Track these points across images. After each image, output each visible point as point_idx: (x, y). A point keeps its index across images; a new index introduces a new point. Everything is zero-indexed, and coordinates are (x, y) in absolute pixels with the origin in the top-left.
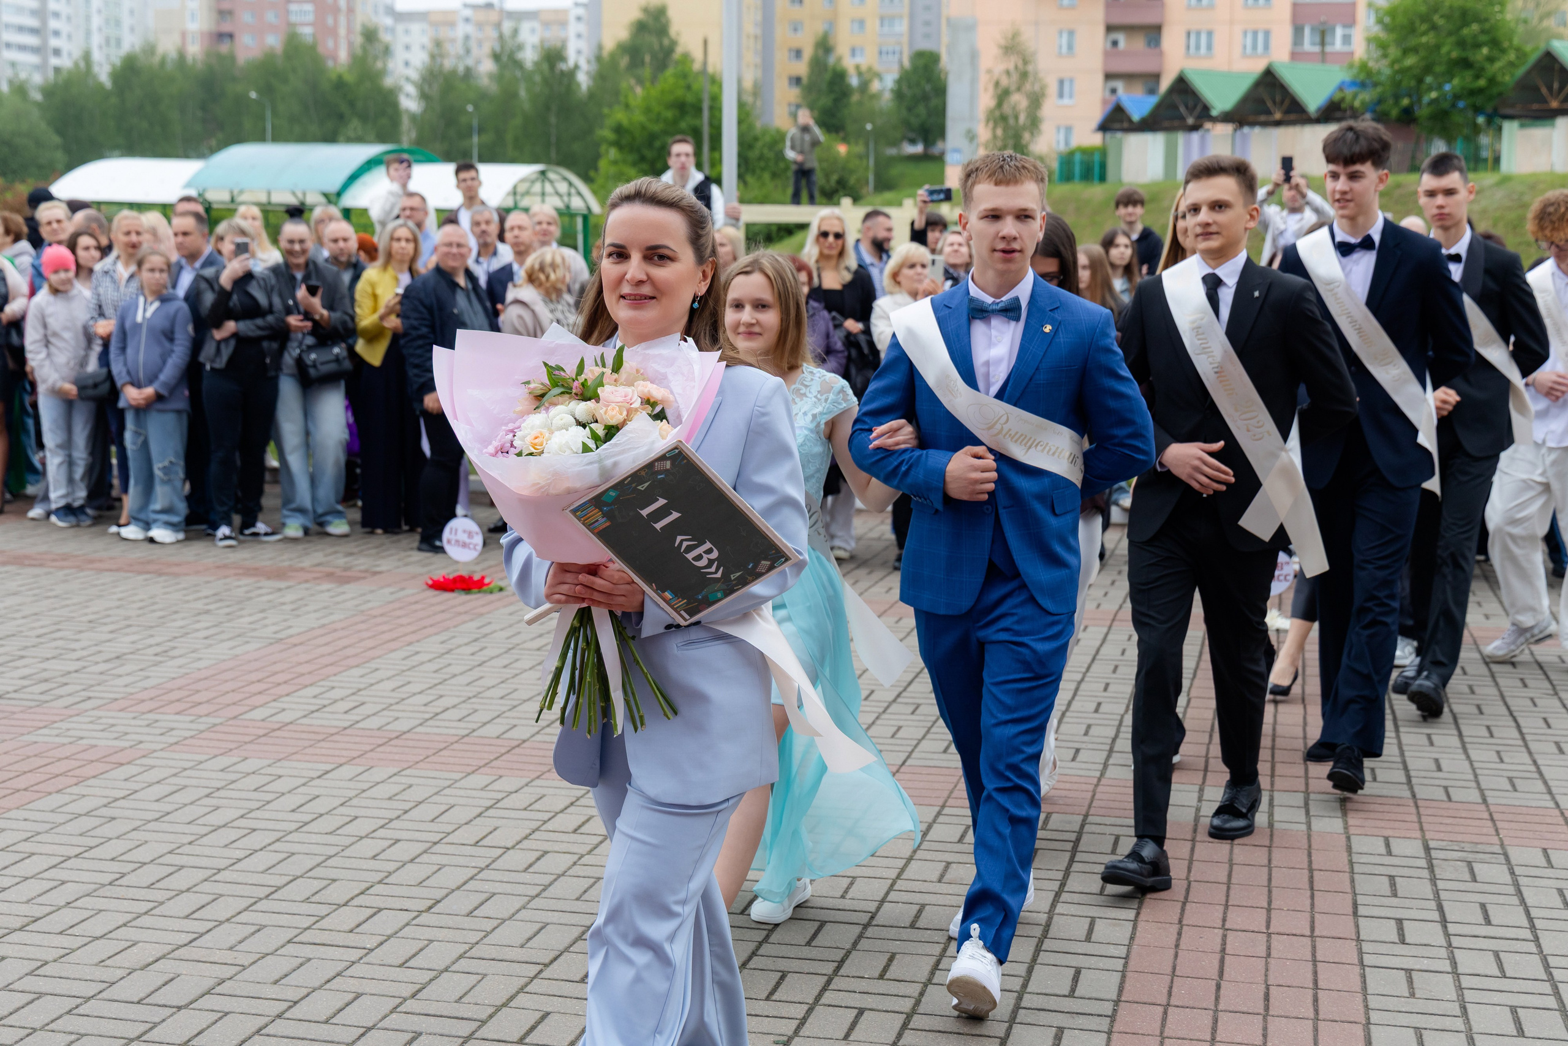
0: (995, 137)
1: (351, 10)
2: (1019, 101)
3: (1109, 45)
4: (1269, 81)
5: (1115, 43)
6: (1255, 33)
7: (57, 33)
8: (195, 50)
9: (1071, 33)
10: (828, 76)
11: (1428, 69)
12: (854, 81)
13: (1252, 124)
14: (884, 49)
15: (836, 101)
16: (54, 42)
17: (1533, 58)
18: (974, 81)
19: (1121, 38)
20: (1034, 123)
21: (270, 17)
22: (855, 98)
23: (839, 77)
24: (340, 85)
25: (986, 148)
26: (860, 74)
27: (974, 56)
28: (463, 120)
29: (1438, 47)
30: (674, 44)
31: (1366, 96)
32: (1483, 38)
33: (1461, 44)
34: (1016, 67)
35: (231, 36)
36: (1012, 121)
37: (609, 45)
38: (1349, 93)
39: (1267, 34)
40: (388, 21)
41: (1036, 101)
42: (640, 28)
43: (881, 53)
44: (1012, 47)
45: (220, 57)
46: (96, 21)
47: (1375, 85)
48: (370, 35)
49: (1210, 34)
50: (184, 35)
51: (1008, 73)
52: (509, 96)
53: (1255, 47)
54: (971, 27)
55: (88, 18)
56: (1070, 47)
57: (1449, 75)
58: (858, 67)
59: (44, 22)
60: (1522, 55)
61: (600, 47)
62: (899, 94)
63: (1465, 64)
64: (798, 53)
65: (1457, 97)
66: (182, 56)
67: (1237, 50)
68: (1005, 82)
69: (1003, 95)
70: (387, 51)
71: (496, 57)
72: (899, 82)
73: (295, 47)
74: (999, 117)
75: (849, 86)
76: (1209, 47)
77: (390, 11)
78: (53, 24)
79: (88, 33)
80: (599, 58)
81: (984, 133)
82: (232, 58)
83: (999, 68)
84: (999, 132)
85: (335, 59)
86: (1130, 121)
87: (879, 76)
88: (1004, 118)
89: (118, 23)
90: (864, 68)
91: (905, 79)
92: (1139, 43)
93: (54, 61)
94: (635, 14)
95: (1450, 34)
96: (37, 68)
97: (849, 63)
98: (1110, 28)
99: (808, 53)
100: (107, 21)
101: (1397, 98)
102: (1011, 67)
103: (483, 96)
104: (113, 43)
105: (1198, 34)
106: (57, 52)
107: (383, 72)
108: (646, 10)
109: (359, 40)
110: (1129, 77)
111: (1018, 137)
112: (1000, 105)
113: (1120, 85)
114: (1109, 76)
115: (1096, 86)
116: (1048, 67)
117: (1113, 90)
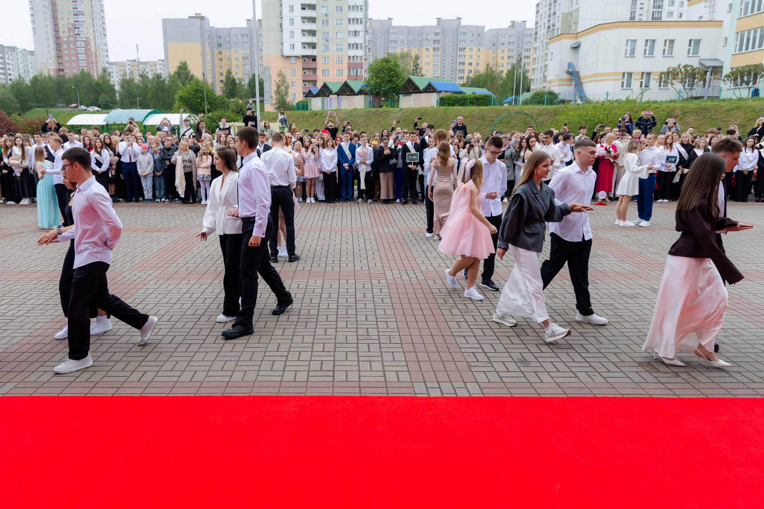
1: (97, 63)
2: (283, 88)
3: (303, 73)
4: (346, 85)
5: (305, 73)
6: (339, 70)
7: (9, 69)
8: (52, 74)
9: (294, 70)
10: (230, 80)
11: (382, 82)
13: (342, 95)
14: (245, 73)
15: (233, 87)
16: (9, 72)
17: (406, 80)
18: (270, 82)
19: (306, 71)
20: (287, 94)
21: (74, 64)
22: (238, 86)
23: (234, 80)
24: (98, 84)
26: (239, 80)
27: (270, 76)
28: (134, 93)
29: (385, 77)
30: (189, 72)
31: (368, 89)
32: (395, 75)
33: (390, 76)
34: (282, 80)
35: (63, 70)
36: (281, 93)
37: (172, 73)
38: (364, 88)
39: (342, 70)
40: (107, 65)
41: (287, 88)
42: (180, 68)
44: (280, 75)
45: (60, 76)
46: (21, 66)
47: (371, 86)
48: (105, 70)
49: (328, 70)
50: (49, 69)
51: (279, 81)
52: (146, 87)
53: (339, 74)
54: (269, 69)
55: (18, 65)
56: (294, 74)
57: (387, 84)
58: (238, 78)
59: (5, 66)
60: (403, 79)
61: (170, 73)
63: (391, 81)
64: (222, 74)
65: (389, 89)
66: (50, 77)
67: (335, 75)
68: (279, 84)
69: (279, 87)
70: (109, 74)
71: (141, 76)
73: (83, 74)
74: (278, 92)
75: (236, 83)
76: (328, 74)
77: (108, 63)
78: (8, 67)
79: (19, 69)
80: (170, 76)
81: (274, 96)
82: (63, 76)
83: (277, 80)
84: (278, 96)
85: (93, 76)
87: (244, 80)
88: (279, 92)
89: (27, 66)
90: (240, 78)
92: (311, 73)
93: (9, 77)
94: (179, 64)
95: (387, 74)
96: (4, 79)
97: (236, 77)
98: (303, 69)
99: (225, 74)
100: (24, 65)
101: (375, 89)
102: (280, 79)
103: (139, 87)
104: (26, 72)
105: (325, 70)
106: (10, 75)
107: (109, 80)
108: (181, 63)
109: (100, 71)
110: (309, 81)
111: (283, 97)
112: (278, 89)
113: (307, 83)
114: (304, 81)
115: (301, 84)
116: (289, 79)
117: (305, 85)
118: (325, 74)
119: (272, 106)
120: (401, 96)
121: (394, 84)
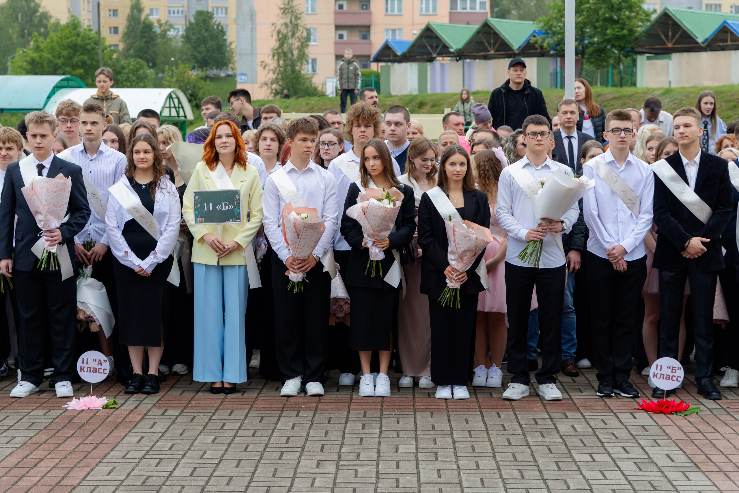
0: (279, 65)
2: (293, 43)
3: (337, 8)
4: (486, 30)
5: (341, 7)
6: (428, 1)
10: (141, 27)
12: (157, 30)
14: (172, 9)
15: (146, 42)
17: (655, 17)
19: (344, 3)
20: (303, 56)
22: (159, 40)
23: (148, 27)
25: (274, 73)
26: (161, 25)
27: (254, 14)
34: (291, 22)
36: (290, 56)
38: (539, 38)
39: (435, 1)
41: (304, 43)
43: (169, 12)
44: (288, 9)
47: (554, 33)
49: (400, 1)
51: (286, 24)
53: (427, 10)
56: (313, 9)
58: (159, 21)
60: (647, 15)
62: (187, 38)
64: (115, 12)
67: (417, 12)
68: (284, 31)
69: (282, 39)
72: (187, 30)
74: (281, 53)
75: (154, 33)
81: (272, 64)
83: (280, 22)
84: (281, 62)
86: (397, 56)
87: (171, 26)
88: (285, 54)
90: (163, 22)
91: (190, 29)
92: (356, 7)
97: (153, 18)
99: (125, 12)
102: (288, 21)
105: (393, 1)
110: (350, 28)
111: (293, 66)
112: (281, 46)
113: (345, 33)
114: (338, 27)
115: (331, 33)
116: (307, 21)
117: (341, 37)
118: (393, 10)
119: (265, 88)
120: (641, 60)
121: (622, 29)
